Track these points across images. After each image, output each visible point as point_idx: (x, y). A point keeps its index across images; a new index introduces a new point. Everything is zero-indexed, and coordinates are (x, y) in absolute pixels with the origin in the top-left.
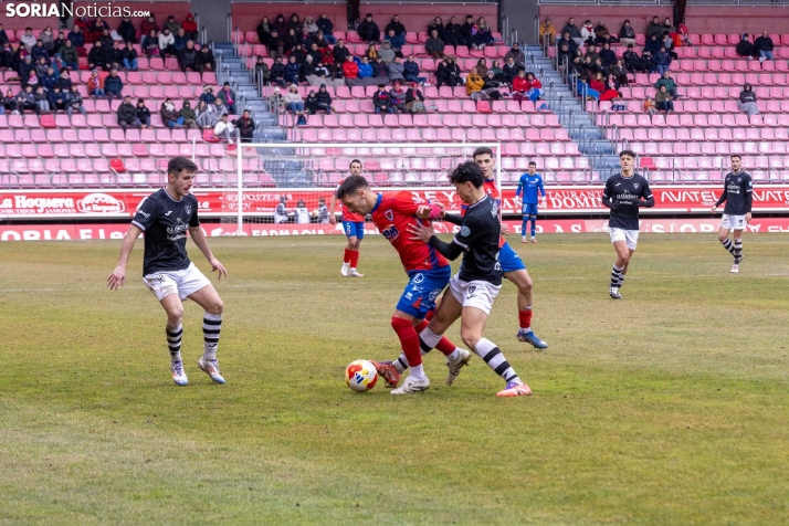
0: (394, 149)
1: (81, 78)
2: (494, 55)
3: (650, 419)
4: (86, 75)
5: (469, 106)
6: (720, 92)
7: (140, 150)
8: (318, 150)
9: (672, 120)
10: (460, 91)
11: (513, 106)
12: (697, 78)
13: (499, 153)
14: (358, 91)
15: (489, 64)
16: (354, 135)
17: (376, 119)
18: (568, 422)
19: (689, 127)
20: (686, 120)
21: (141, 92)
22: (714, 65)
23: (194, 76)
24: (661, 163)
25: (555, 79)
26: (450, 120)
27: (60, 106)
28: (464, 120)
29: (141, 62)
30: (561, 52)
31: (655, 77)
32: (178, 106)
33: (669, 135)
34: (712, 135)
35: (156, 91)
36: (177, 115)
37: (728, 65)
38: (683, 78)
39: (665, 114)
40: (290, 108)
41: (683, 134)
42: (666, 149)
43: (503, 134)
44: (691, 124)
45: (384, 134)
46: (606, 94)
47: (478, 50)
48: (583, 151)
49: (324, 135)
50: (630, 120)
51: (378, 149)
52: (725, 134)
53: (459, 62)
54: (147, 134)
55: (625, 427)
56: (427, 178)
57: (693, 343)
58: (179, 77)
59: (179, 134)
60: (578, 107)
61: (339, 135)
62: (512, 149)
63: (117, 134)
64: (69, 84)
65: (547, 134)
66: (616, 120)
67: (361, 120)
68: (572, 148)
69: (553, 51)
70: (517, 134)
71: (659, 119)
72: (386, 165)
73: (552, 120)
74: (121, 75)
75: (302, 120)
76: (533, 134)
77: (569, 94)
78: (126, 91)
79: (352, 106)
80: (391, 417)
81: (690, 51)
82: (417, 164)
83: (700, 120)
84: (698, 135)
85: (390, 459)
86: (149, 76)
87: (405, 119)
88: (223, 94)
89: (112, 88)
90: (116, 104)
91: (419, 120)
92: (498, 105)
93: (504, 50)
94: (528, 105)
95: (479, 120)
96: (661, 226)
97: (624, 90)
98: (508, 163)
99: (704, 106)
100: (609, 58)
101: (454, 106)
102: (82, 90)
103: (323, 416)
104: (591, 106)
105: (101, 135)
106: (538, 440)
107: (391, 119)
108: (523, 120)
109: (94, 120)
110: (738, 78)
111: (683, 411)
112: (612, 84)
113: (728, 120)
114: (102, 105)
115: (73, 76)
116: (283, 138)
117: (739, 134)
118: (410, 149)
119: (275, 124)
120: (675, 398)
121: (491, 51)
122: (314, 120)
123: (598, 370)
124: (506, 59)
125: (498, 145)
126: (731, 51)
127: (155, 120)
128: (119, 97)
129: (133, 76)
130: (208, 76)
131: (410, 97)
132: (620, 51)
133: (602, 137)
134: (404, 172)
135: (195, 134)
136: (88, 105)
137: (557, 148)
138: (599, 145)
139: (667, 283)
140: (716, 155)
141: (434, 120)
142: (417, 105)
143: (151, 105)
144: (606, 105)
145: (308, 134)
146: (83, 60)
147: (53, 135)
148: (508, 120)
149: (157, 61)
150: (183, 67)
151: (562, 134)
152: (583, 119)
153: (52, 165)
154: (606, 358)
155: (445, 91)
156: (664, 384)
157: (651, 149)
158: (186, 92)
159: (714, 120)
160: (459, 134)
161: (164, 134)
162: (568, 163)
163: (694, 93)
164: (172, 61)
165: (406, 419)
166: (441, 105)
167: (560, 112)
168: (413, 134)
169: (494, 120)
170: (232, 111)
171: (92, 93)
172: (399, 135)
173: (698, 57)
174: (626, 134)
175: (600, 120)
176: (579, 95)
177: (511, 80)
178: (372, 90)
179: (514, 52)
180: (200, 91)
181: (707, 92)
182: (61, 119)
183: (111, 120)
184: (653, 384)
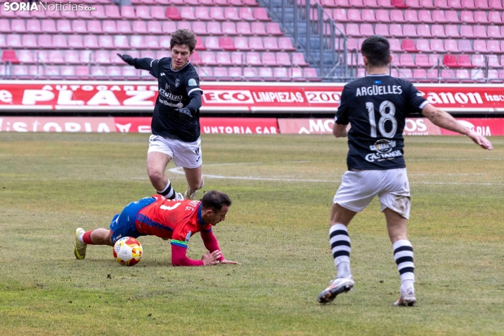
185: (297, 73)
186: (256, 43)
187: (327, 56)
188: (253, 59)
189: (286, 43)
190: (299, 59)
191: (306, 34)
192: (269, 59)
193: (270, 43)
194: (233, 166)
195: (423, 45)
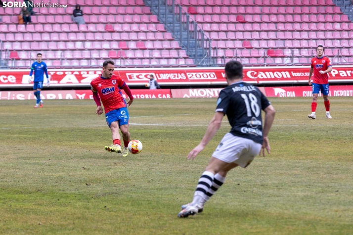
9: (30, 28)
19: (41, 33)
20: (39, 28)
33: (28, 37)
34: (55, 37)
39: (25, 24)
41: (37, 37)
42: (26, 46)
44: (42, 30)
52: (63, 37)
57: (43, 170)
71: (22, 28)
83: (48, 28)
84: (46, 37)
96: (23, 96)
111: (36, 213)
113: (65, 28)
117: (72, 37)
120: (30, 206)
139: (26, 132)
140: (57, 50)
156: (24, 196)
159: (57, 28)
185: (182, 62)
186: (158, 45)
187: (199, 51)
188: (156, 54)
189: (175, 44)
190: (183, 53)
191: (187, 39)
192: (165, 54)
193: (166, 45)
194: (147, 118)
195: (255, 44)
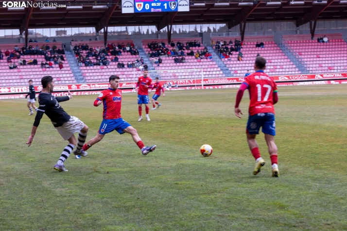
0: (179, 71)
1: (110, 58)
2: (201, 49)
3: (232, 129)
4: (111, 57)
5: (196, 60)
6: (252, 55)
7: (122, 73)
8: (162, 72)
10: (193, 57)
11: (205, 60)
12: (247, 52)
13: (202, 71)
14: (171, 58)
15: (200, 51)
16: (170, 68)
17: (175, 64)
18: (214, 130)
21: (123, 60)
22: (251, 49)
23: (134, 56)
24: (239, 72)
25: (215, 54)
26: (191, 64)
27: (105, 64)
28: (194, 64)
29: (123, 53)
30: (216, 48)
31: (238, 53)
32: (131, 63)
35: (126, 60)
36: (130, 65)
37: (254, 49)
38: (243, 53)
40: (155, 63)
43: (203, 67)
45: (177, 68)
46: (226, 57)
47: (197, 48)
48: (221, 70)
49: (163, 68)
50: (232, 62)
51: (175, 71)
53: (194, 51)
54: (124, 70)
55: (227, 131)
56: (186, 77)
58: (131, 56)
59: (131, 69)
60: (220, 60)
61: (167, 68)
62: (205, 70)
63: (118, 70)
64: (106, 59)
65: (213, 66)
66: (229, 62)
67: (171, 65)
68: (219, 69)
69: (214, 47)
70: (206, 67)
72: (177, 74)
73: (214, 63)
74: (118, 57)
75: (158, 65)
76: (210, 66)
77: (218, 57)
78: (119, 60)
79: (169, 61)
80: (174, 131)
81: (245, 46)
82: (184, 74)
85: (173, 140)
86: (124, 57)
87: (181, 64)
88: (141, 60)
89: (116, 60)
90: (117, 63)
91: (184, 64)
92: (202, 60)
93: (203, 48)
94: (209, 60)
95: (198, 64)
97: (230, 56)
98: (205, 73)
99: (248, 59)
100: (227, 48)
101: (192, 61)
102: (110, 60)
103: (159, 131)
104: (223, 59)
105: (114, 70)
106: (207, 134)
107: (178, 64)
108: (208, 63)
109: (112, 67)
110: (256, 52)
112: (228, 55)
114: (114, 63)
115: (108, 57)
116: (154, 69)
118: (182, 71)
119: (152, 66)
121: (200, 48)
122: (161, 65)
123: (221, 119)
124: (204, 50)
125: (202, 69)
126: (255, 46)
127: (126, 66)
128: (118, 61)
129: (121, 57)
130: (137, 56)
131: (182, 59)
132: (229, 47)
133: (225, 67)
134: (181, 76)
135: (135, 69)
136: (111, 63)
137: (215, 69)
138: (225, 68)
141: (188, 64)
142: (184, 61)
143: (124, 63)
144: (226, 59)
145: (160, 68)
146: (109, 54)
147: (103, 70)
148: (204, 63)
149: (126, 53)
150: (132, 54)
151: (216, 66)
152: (221, 63)
153: (103, 77)
154: (224, 116)
155: (190, 57)
157: (237, 69)
158: (133, 60)
160: (193, 67)
161: (128, 69)
162: (218, 73)
163: (246, 56)
164: (129, 53)
165: (178, 131)
166: (189, 61)
167: (216, 61)
168: (183, 67)
169: (201, 63)
170: (143, 63)
171: (112, 61)
172: (180, 67)
173: (247, 48)
174: (231, 66)
175: (225, 63)
176: (220, 58)
177: (205, 54)
178: (174, 58)
179: (206, 48)
180: (136, 59)
181: (249, 55)
182: (105, 67)
183: (116, 67)
184: (234, 121)
